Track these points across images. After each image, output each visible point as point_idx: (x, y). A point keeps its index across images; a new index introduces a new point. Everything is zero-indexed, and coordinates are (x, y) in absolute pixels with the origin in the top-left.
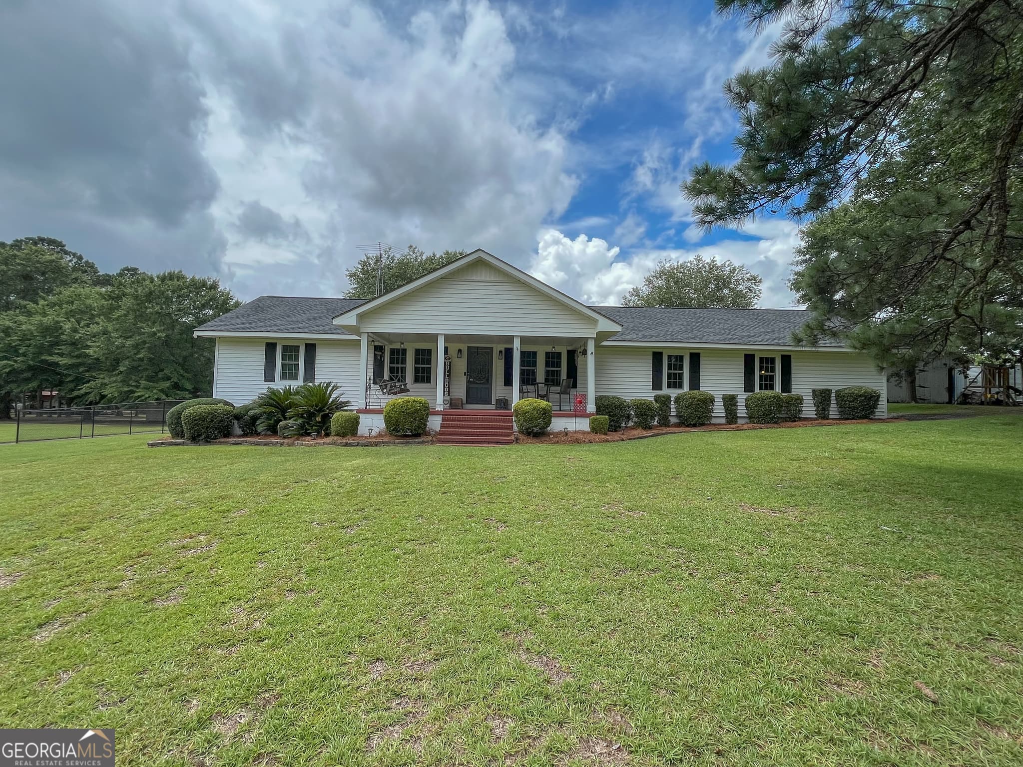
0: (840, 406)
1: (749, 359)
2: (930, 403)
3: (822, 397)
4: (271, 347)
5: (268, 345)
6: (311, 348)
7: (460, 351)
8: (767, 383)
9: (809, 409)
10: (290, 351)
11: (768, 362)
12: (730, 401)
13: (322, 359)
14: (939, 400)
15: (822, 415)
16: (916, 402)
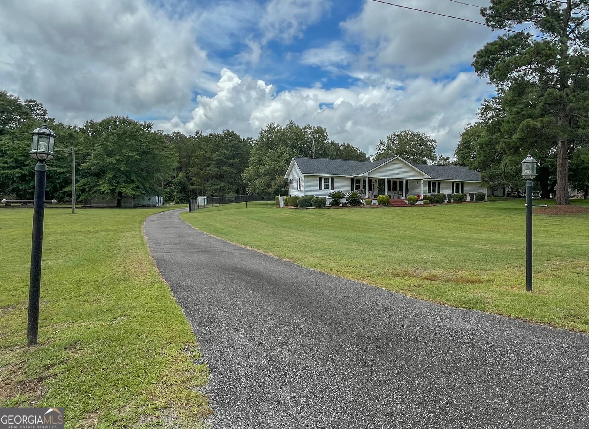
0: (476, 198)
1: (453, 183)
2: (497, 196)
3: (472, 195)
4: (321, 178)
5: (320, 178)
6: (333, 179)
7: (376, 180)
8: (457, 191)
9: (468, 199)
10: (327, 180)
11: (457, 185)
12: (449, 196)
13: (336, 182)
14: (501, 196)
15: (472, 200)
16: (494, 196)
